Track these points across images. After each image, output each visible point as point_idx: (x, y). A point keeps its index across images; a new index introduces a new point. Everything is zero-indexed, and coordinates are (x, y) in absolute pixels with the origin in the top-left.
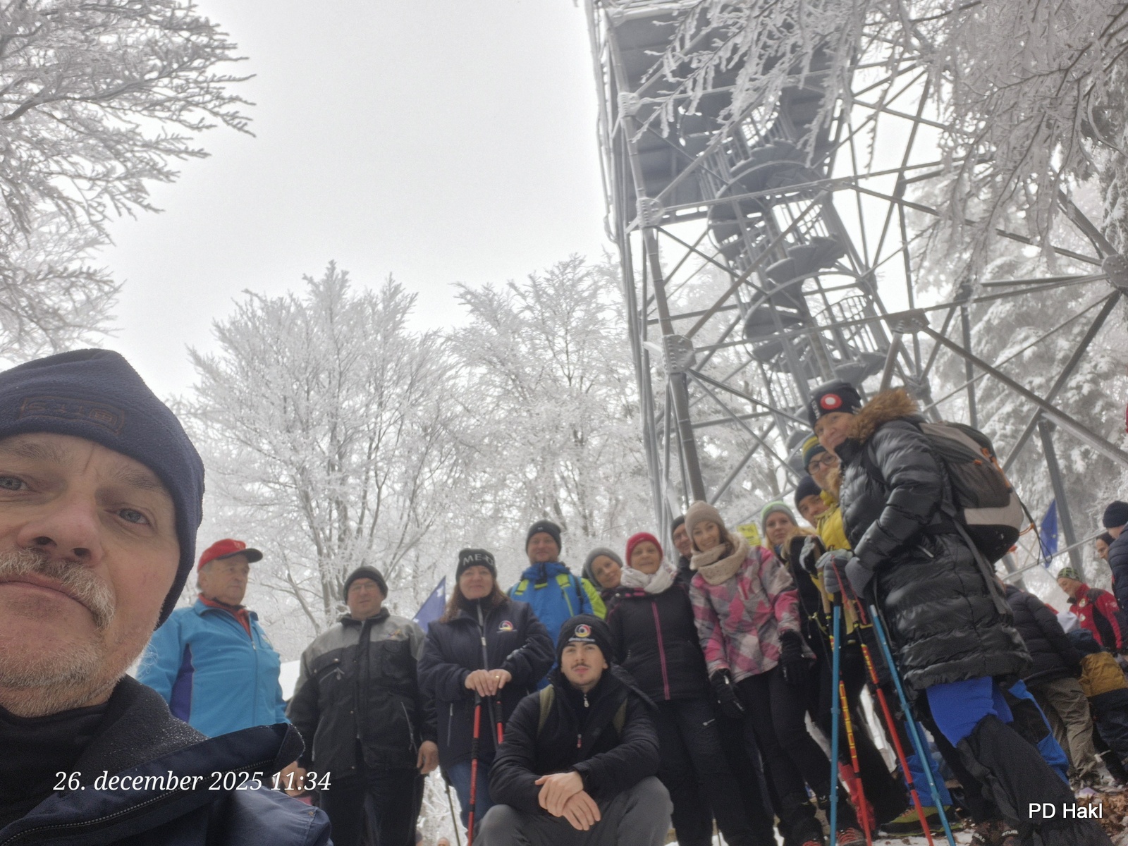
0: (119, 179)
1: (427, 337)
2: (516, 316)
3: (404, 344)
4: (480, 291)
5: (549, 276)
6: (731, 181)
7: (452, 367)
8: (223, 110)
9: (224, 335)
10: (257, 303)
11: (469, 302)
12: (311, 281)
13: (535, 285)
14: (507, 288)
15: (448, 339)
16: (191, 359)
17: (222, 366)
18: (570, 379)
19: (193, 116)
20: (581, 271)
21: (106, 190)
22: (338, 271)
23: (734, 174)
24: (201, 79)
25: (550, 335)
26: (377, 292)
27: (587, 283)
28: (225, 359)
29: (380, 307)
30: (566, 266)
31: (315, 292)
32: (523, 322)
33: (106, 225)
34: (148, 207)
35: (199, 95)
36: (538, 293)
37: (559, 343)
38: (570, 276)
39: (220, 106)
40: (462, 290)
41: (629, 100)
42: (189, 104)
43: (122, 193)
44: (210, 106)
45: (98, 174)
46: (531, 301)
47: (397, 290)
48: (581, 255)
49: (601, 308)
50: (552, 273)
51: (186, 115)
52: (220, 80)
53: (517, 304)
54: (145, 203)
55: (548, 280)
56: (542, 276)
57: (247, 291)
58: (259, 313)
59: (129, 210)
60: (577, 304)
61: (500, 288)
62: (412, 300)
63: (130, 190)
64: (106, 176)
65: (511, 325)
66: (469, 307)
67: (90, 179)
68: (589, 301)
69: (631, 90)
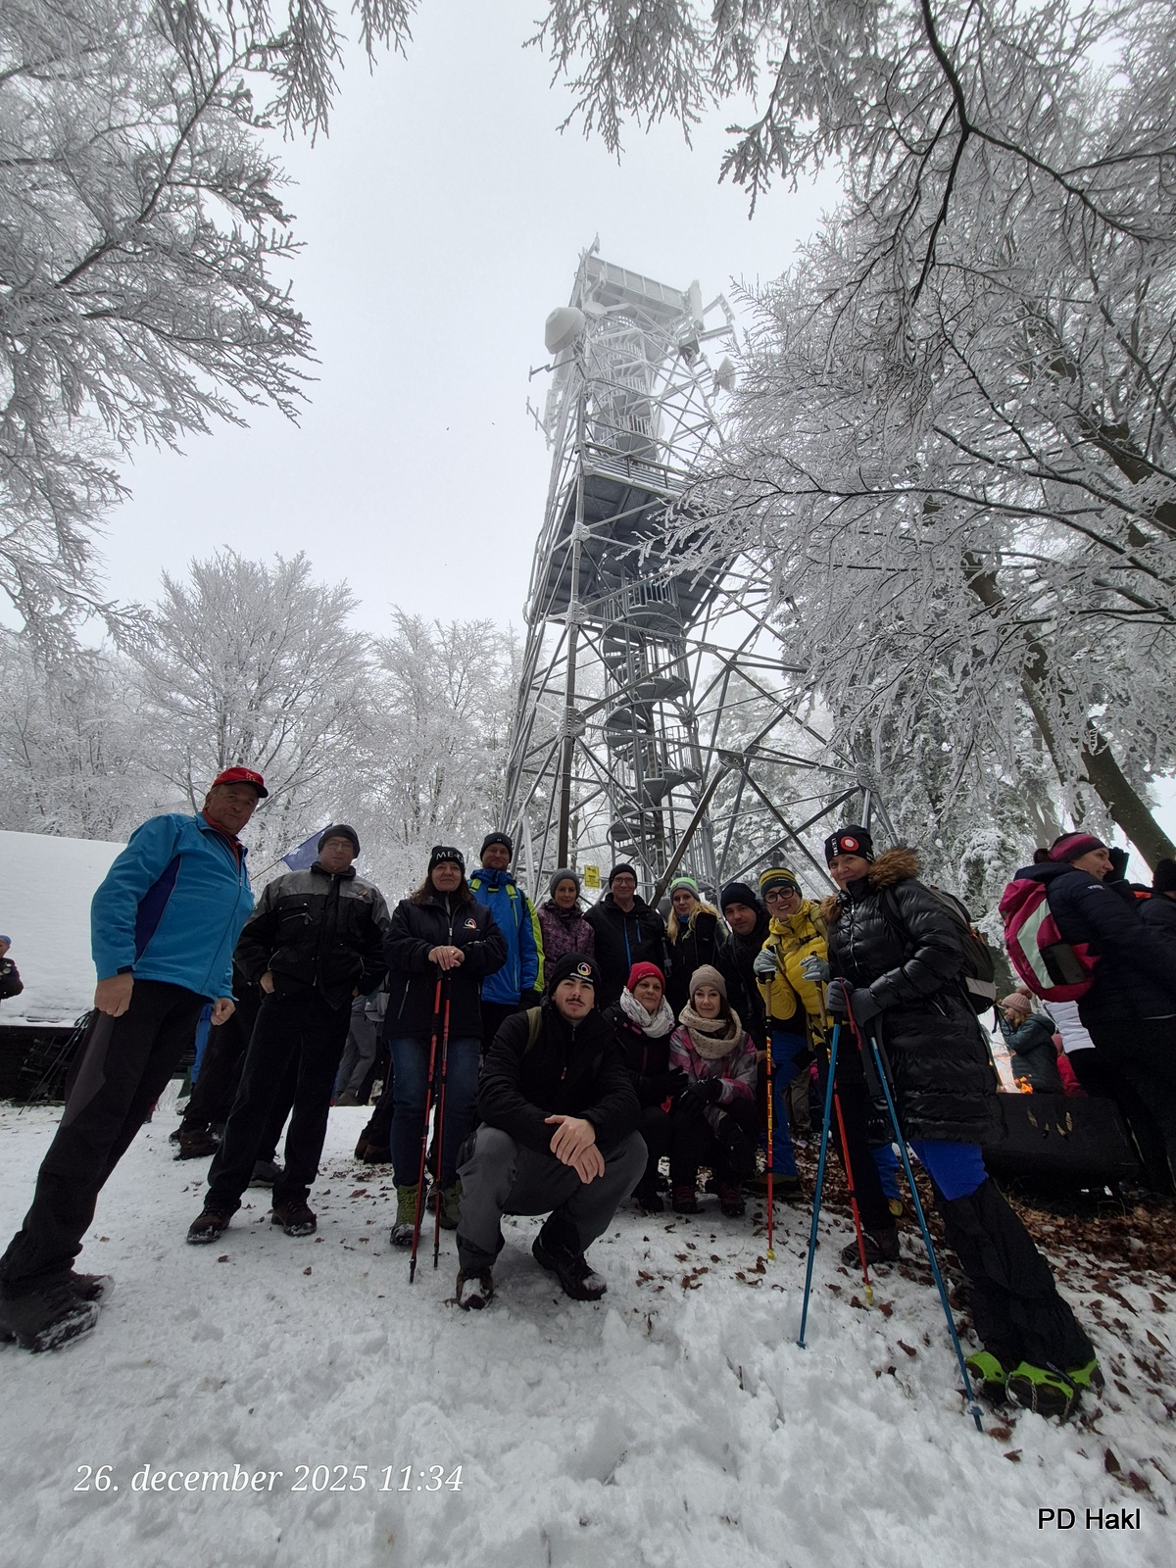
0: (156, 413)
1: (359, 636)
2: (431, 646)
3: (341, 634)
4: (411, 617)
5: (466, 627)
6: (628, 615)
7: (369, 665)
8: (280, 396)
9: (197, 572)
10: (232, 558)
11: (400, 622)
12: (281, 559)
13: (454, 630)
14: (432, 622)
15: (376, 643)
16: (162, 579)
17: (188, 595)
18: (456, 705)
19: (252, 389)
20: (489, 633)
21: (141, 417)
22: (304, 560)
23: (631, 611)
24: (271, 361)
25: (452, 668)
26: (331, 588)
27: (490, 642)
28: (192, 592)
29: (330, 600)
30: (480, 625)
31: (282, 568)
32: (434, 652)
33: (131, 444)
34: (174, 446)
35: (264, 374)
36: (454, 637)
37: (456, 677)
38: (481, 633)
39: (278, 391)
40: (398, 612)
41: (581, 530)
42: (251, 376)
43: (155, 426)
44: (270, 387)
45: (139, 402)
46: (447, 640)
47: (347, 591)
48: (494, 621)
49: (495, 664)
50: (469, 626)
51: (244, 386)
52: (288, 370)
53: (434, 638)
54: (172, 442)
55: (464, 630)
56: (461, 625)
57: (227, 546)
58: (232, 567)
59: (156, 442)
60: (478, 654)
61: (427, 621)
62: (356, 604)
63: (163, 425)
64: (147, 406)
65: (428, 651)
66: (399, 626)
67: (131, 402)
68: (487, 655)
69: (585, 523)
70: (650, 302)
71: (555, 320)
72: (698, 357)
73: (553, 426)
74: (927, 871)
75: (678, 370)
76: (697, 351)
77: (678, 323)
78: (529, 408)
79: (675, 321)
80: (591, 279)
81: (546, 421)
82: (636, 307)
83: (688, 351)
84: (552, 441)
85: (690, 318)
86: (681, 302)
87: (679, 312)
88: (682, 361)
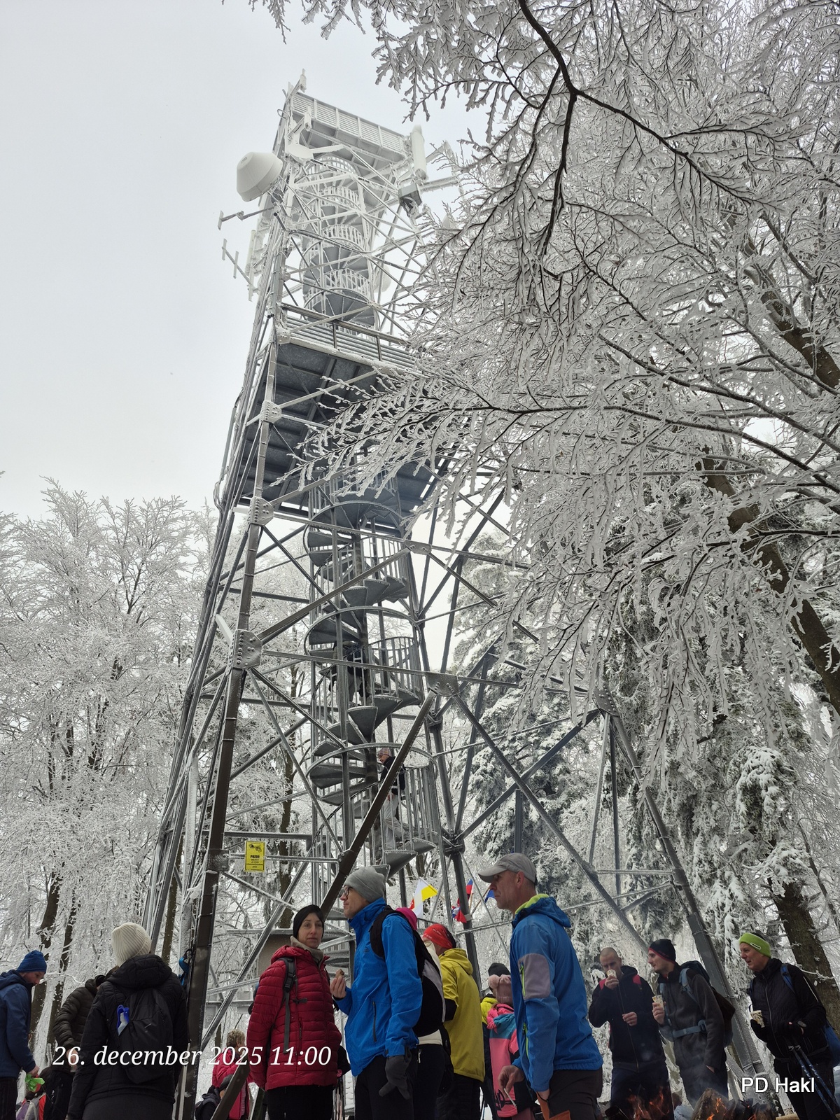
2: (98, 530)
4: (71, 495)
5: (145, 507)
11: (55, 501)
13: (128, 510)
14: (99, 501)
20: (178, 513)
25: (126, 559)
27: (180, 524)
30: (165, 504)
32: (102, 538)
36: (129, 517)
37: (133, 569)
38: (166, 514)
40: (52, 487)
41: (272, 410)
46: (118, 522)
48: (183, 499)
50: (149, 505)
53: (103, 521)
55: (143, 510)
56: (138, 504)
60: (163, 540)
65: (92, 538)
66: (54, 506)
68: (173, 542)
69: (277, 402)
70: (366, 145)
71: (247, 166)
72: (420, 209)
73: (257, 273)
74: (704, 799)
75: (399, 223)
76: (419, 202)
77: (400, 168)
78: (226, 253)
79: (396, 166)
80: (298, 117)
81: (248, 267)
82: (351, 149)
83: (408, 202)
84: (255, 290)
85: (413, 165)
86: (402, 147)
87: (401, 158)
88: (403, 213)
